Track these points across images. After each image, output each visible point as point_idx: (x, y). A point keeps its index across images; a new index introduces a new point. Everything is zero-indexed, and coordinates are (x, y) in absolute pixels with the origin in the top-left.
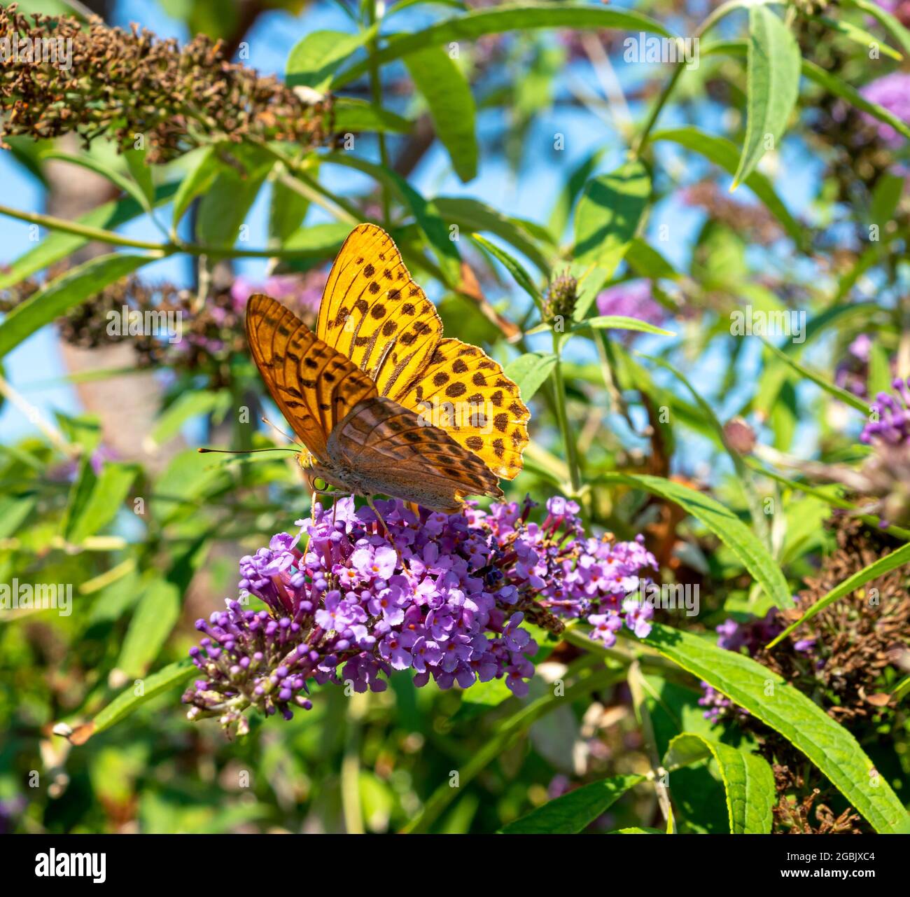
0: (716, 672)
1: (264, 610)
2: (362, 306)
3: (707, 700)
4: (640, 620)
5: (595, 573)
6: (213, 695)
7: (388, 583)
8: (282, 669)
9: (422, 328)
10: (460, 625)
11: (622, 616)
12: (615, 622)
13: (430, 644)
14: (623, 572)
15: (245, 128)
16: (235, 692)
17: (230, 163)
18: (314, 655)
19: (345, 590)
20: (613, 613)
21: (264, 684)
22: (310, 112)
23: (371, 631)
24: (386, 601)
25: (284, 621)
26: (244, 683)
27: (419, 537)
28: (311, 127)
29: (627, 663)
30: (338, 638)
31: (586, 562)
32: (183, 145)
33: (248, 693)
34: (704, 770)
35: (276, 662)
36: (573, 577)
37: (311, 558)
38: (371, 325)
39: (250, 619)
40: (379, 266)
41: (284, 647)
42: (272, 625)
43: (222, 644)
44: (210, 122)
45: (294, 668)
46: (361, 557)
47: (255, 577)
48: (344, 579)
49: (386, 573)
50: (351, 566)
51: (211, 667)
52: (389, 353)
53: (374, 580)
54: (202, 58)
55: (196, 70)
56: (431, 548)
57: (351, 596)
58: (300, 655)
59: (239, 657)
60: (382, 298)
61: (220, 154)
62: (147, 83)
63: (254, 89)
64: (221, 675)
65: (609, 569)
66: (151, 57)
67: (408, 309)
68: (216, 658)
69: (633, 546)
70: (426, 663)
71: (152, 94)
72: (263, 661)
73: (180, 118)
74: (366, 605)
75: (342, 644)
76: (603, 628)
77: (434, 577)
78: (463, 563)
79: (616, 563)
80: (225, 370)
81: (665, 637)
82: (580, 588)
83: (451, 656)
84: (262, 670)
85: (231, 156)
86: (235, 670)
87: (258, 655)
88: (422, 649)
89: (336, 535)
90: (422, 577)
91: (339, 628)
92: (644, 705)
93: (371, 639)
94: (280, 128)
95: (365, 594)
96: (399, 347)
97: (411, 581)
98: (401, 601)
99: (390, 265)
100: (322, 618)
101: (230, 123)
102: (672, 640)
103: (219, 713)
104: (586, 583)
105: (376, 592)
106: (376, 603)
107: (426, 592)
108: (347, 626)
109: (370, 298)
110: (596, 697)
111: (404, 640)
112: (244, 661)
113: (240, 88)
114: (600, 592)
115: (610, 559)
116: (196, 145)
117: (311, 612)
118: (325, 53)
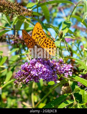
0: (80, 80)
1: (24, 71)
2: (37, 33)
3: (79, 84)
4: (71, 74)
5: (65, 68)
6: (18, 82)
7: (40, 68)
8: (26, 79)
9: (44, 37)
10: (49, 74)
11: (69, 73)
12: (68, 74)
13: (45, 76)
14: (69, 68)
15: (22, 14)
16: (20, 82)
17: (20, 19)
18: (31, 77)
19: (34, 69)
20: (67, 73)
21: (24, 81)
22: (30, 12)
23: (38, 74)
24: (40, 70)
25: (27, 73)
26: (21, 80)
27: (44, 63)
28: (30, 14)
29: (68, 80)
30: (33, 75)
31: (64, 67)
32: (14, 16)
33: (22, 82)
34: (78, 93)
35: (26, 78)
36: (62, 69)
37: (30, 65)
38: (38, 36)
39: (22, 72)
40: (39, 28)
41: (27, 76)
42: (25, 73)
43: (19, 76)
44: (17, 13)
45: (28, 79)
46: (36, 65)
47: (23, 67)
48: (34, 68)
49: (40, 67)
50: (35, 66)
51: (17, 78)
52: (40, 40)
53: (38, 68)
54: (17, 5)
55: (16, 6)
56: (45, 64)
57: (35, 70)
58: (29, 77)
59: (21, 77)
60: (39, 32)
61: (18, 17)
62: (10, 7)
63: (23, 9)
64: (19, 79)
65: (67, 68)
66: (10, 4)
67: (42, 34)
68: (18, 77)
69: (70, 65)
70: (45, 78)
71: (10, 9)
72: (24, 78)
73: (14, 13)
74: (37, 71)
75: (34, 76)
76: (66, 75)
77: (46, 68)
78: (49, 66)
79: (68, 67)
80: (18, 45)
81: (74, 76)
82: (63, 70)
83: (48, 78)
84: (24, 79)
85: (20, 18)
86: (20, 79)
87: (23, 77)
88: (44, 77)
89: (33, 62)
90: (44, 68)
91: (34, 74)
92: (70, 85)
93: (38, 75)
94: (26, 14)
95: (37, 70)
96: (41, 39)
97: (43, 68)
98: (42, 70)
99: (40, 28)
100: (32, 72)
101: (20, 13)
102: (75, 77)
103: (18, 84)
104: (64, 69)
105: (38, 69)
106: (38, 71)
107: (45, 69)
108: (35, 73)
109: (38, 32)
110: (63, 85)
111: (42, 75)
112: (22, 78)
113: (21, 9)
114: (66, 70)
115: (67, 66)
116: (16, 16)
117: (30, 72)
118: (32, 5)
